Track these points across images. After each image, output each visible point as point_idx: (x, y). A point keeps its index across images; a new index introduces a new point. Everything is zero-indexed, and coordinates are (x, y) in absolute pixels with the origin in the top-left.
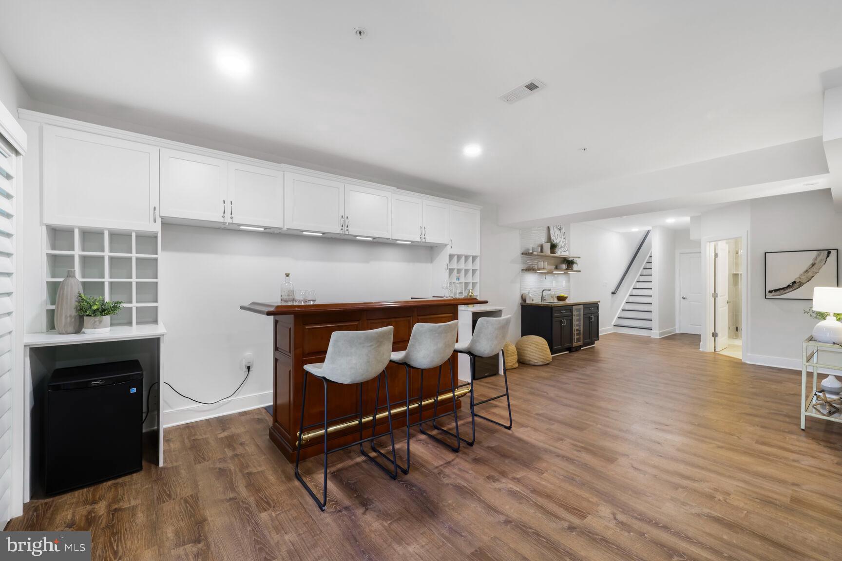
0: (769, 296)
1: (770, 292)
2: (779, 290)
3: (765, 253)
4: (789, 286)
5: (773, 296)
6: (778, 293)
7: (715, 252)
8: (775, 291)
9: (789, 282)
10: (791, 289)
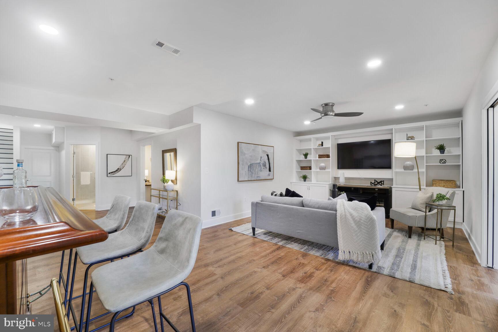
0: (109, 175)
1: (109, 173)
2: (113, 172)
3: (107, 155)
4: (116, 170)
5: (111, 175)
6: (112, 174)
7: (74, 151)
8: (111, 173)
9: (116, 169)
10: (117, 172)
